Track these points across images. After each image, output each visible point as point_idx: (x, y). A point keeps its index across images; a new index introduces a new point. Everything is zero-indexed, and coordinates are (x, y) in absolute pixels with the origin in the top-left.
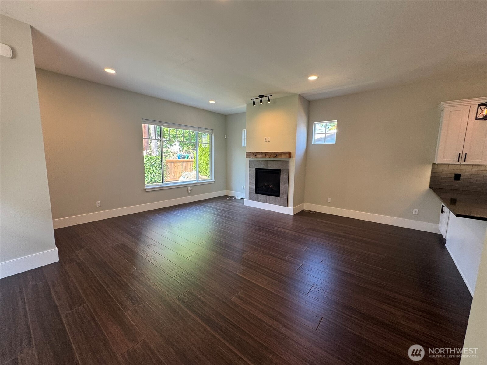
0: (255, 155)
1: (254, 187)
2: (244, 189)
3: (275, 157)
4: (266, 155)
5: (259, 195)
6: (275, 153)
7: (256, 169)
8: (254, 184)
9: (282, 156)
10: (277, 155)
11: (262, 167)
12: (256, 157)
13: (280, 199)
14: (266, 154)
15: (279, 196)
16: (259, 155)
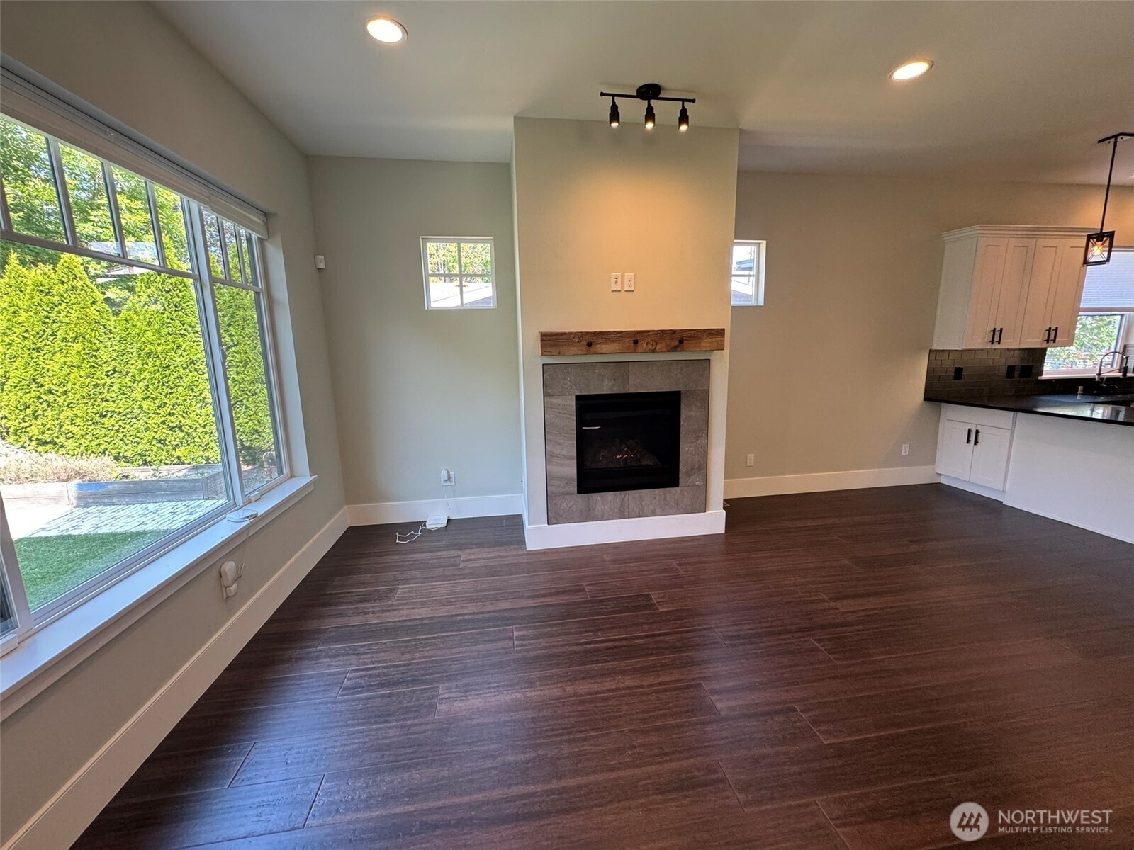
0: (590, 345)
1: (571, 470)
2: (448, 483)
3: (674, 349)
4: (636, 342)
5: (595, 495)
6: (673, 332)
7: (578, 398)
8: (570, 458)
9: (703, 344)
10: (681, 342)
11: (605, 386)
12: (592, 349)
13: (681, 491)
14: (636, 339)
15: (675, 483)
16: (606, 343)
